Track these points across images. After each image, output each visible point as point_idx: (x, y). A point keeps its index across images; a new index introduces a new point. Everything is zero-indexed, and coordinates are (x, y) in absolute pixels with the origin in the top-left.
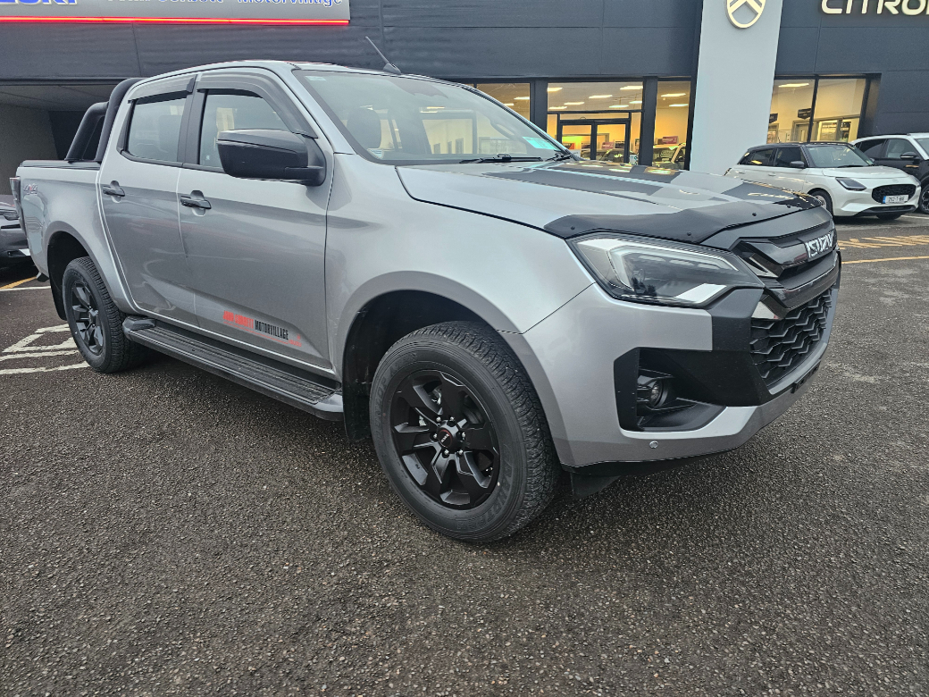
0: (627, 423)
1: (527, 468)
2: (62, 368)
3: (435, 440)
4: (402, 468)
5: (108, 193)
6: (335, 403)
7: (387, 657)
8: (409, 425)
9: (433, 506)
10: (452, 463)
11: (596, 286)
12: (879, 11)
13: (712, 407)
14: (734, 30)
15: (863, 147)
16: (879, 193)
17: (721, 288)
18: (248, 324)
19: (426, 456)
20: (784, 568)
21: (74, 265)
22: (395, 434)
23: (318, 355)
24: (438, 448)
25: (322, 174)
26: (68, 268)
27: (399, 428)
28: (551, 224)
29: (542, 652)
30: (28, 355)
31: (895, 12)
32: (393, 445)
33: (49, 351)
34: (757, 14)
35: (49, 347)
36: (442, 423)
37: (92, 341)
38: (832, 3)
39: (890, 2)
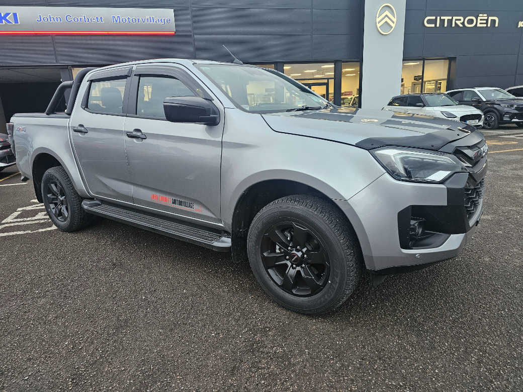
0: (404, 246)
1: (347, 272)
2: (40, 230)
3: (287, 260)
4: (267, 276)
5: (75, 131)
6: (226, 242)
7: (287, 380)
8: (271, 252)
9: (287, 296)
10: (299, 272)
11: (387, 174)
12: (453, 25)
13: (444, 235)
14: (382, 36)
15: (451, 95)
16: (464, 118)
17: (449, 172)
18: (168, 201)
19: (282, 269)
21: (51, 171)
22: (264, 258)
23: (213, 216)
24: (289, 264)
25: (218, 120)
26: (46, 173)
27: (265, 254)
28: (359, 143)
29: (370, 371)
30: (17, 224)
31: (461, 26)
32: (262, 264)
33: (29, 221)
35: (29, 219)
36: (291, 251)
37: (60, 214)
38: (429, 22)
39: (458, 20)
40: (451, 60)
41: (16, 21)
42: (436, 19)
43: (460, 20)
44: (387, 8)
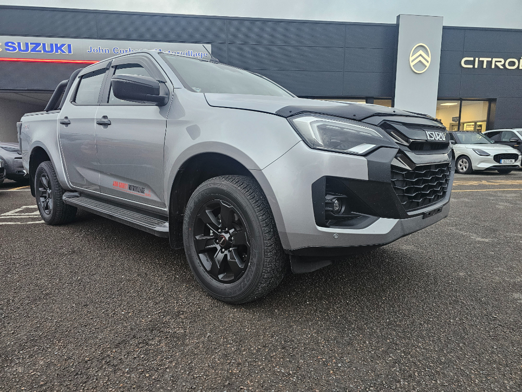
0: (320, 222)
1: (265, 252)
2: (29, 223)
3: (217, 243)
4: (198, 261)
5: (63, 123)
6: (165, 227)
8: (203, 235)
9: (214, 283)
10: (226, 255)
11: (302, 142)
12: (493, 66)
13: (371, 218)
14: (415, 75)
16: (498, 158)
17: (373, 146)
18: (125, 187)
20: (421, 324)
21: (43, 165)
23: (159, 200)
24: (219, 248)
25: (166, 99)
26: (39, 166)
27: (197, 237)
28: (279, 111)
30: (12, 217)
31: (502, 67)
32: (194, 249)
33: (25, 215)
34: (426, 66)
36: (220, 233)
37: (47, 208)
38: (467, 62)
39: (499, 62)
40: (491, 101)
41: (70, 51)
42: (475, 60)
43: (501, 62)
44: (421, 48)
